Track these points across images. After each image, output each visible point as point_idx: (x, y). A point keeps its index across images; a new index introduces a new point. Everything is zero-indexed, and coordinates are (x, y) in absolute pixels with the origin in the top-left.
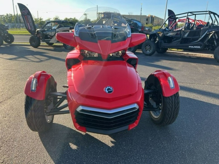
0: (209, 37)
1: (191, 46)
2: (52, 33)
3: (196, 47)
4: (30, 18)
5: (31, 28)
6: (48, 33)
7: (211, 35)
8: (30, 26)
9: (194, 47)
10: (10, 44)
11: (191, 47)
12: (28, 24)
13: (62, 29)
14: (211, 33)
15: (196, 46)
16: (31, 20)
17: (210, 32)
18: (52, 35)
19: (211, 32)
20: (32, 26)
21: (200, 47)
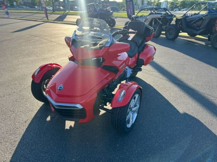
2: (143, 20)
4: (131, 4)
5: (131, 13)
6: (139, 20)
8: (130, 12)
10: (112, 28)
12: (129, 9)
13: (152, 16)
16: (132, 6)
18: (142, 22)
20: (132, 12)
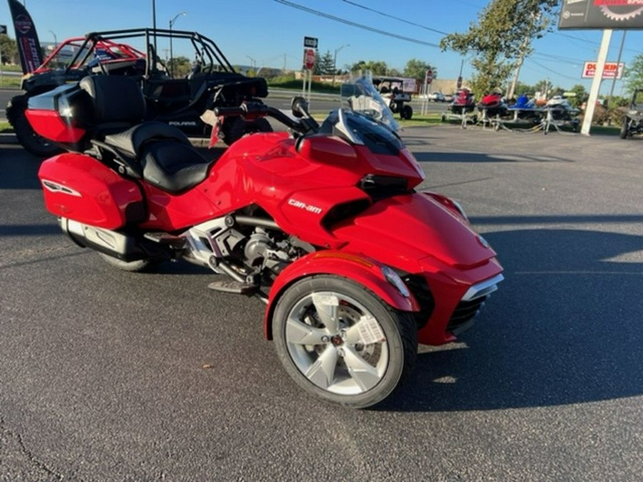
0: (213, 99)
1: (173, 121)
3: (186, 124)
7: (217, 94)
9: (183, 123)
11: (174, 123)
14: (217, 90)
15: (186, 121)
17: (213, 87)
19: (216, 88)
21: (197, 123)
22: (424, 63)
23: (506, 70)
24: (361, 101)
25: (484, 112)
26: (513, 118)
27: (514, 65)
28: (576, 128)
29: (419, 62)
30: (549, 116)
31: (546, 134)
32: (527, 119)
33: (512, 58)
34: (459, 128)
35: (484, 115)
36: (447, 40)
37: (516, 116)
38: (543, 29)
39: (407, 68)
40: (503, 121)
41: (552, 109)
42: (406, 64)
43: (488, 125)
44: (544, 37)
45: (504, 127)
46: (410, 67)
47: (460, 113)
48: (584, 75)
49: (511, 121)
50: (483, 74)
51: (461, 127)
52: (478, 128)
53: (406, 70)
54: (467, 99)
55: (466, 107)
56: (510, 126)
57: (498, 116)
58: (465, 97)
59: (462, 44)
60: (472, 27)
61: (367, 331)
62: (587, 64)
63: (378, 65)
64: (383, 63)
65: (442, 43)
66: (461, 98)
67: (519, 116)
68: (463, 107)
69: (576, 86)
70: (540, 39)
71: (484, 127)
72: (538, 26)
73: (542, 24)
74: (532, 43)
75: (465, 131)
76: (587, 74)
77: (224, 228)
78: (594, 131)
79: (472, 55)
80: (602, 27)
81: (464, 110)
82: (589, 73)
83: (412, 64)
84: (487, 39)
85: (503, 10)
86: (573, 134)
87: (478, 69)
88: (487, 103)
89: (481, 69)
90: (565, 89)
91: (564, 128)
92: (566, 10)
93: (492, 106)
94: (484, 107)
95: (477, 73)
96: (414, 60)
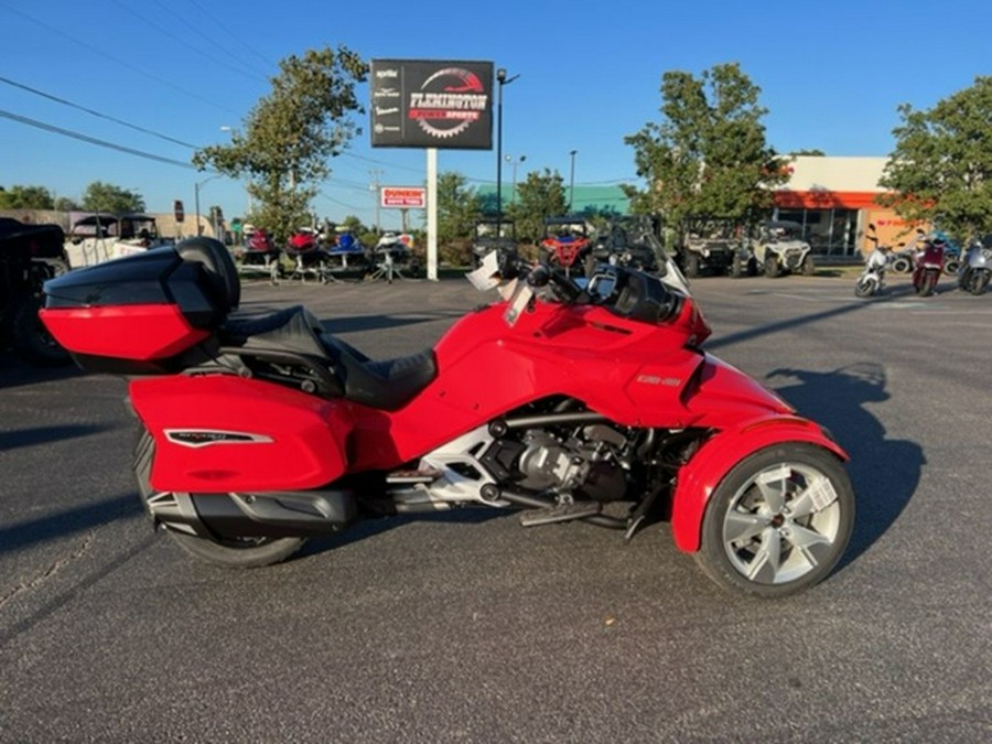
22: (118, 188)
23: (301, 199)
24: (88, 250)
25: (299, 258)
26: (341, 264)
27: (310, 192)
28: (419, 272)
29: (109, 187)
30: (389, 260)
31: (390, 282)
32: (356, 265)
33: (304, 182)
34: (268, 285)
35: (300, 264)
36: (204, 155)
37: (345, 262)
38: (338, 144)
39: (89, 196)
40: (329, 270)
41: (390, 250)
42: (85, 190)
43: (309, 276)
44: (341, 155)
45: (332, 278)
46: (93, 194)
47: (263, 263)
48: (383, 204)
49: (339, 269)
50: (267, 204)
51: (270, 283)
52: (296, 283)
53: (87, 200)
54: (267, 241)
55: (269, 252)
56: (338, 276)
57: (322, 263)
58: (263, 239)
59: (229, 162)
60: (236, 139)
61: (822, 496)
62: (383, 190)
63: (32, 192)
64: (41, 189)
65: (197, 159)
66: (257, 241)
67: (349, 262)
68: (265, 253)
69: (348, 218)
70: (337, 157)
71: (303, 280)
72: (330, 139)
73: (336, 137)
74: (328, 162)
75: (276, 288)
76: (386, 202)
77: (489, 441)
78: (441, 274)
79: (248, 178)
80: (425, 146)
81: (267, 258)
82: (389, 201)
83: (97, 190)
84: (264, 155)
85: (281, 118)
86: (419, 280)
87: (259, 198)
88: (300, 246)
89: (263, 197)
90: (336, 222)
91: (406, 274)
92: (377, 123)
93: (308, 250)
94: (297, 252)
95: (259, 203)
96: (99, 184)
